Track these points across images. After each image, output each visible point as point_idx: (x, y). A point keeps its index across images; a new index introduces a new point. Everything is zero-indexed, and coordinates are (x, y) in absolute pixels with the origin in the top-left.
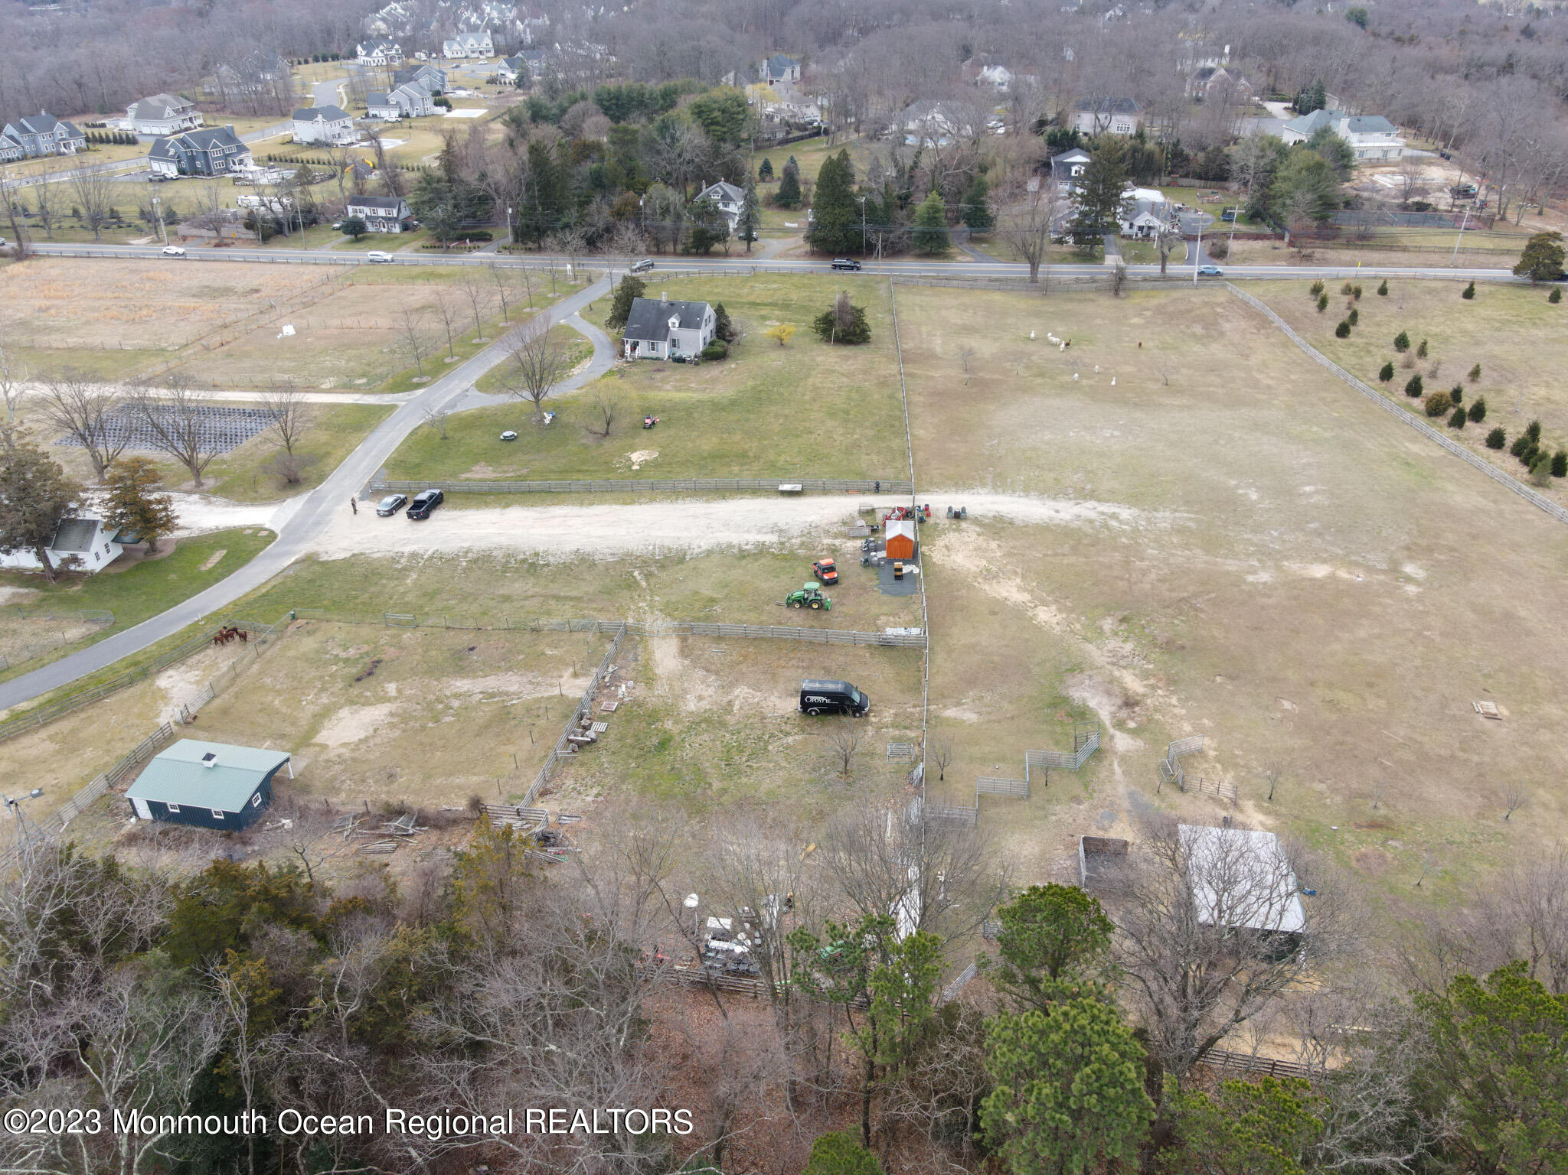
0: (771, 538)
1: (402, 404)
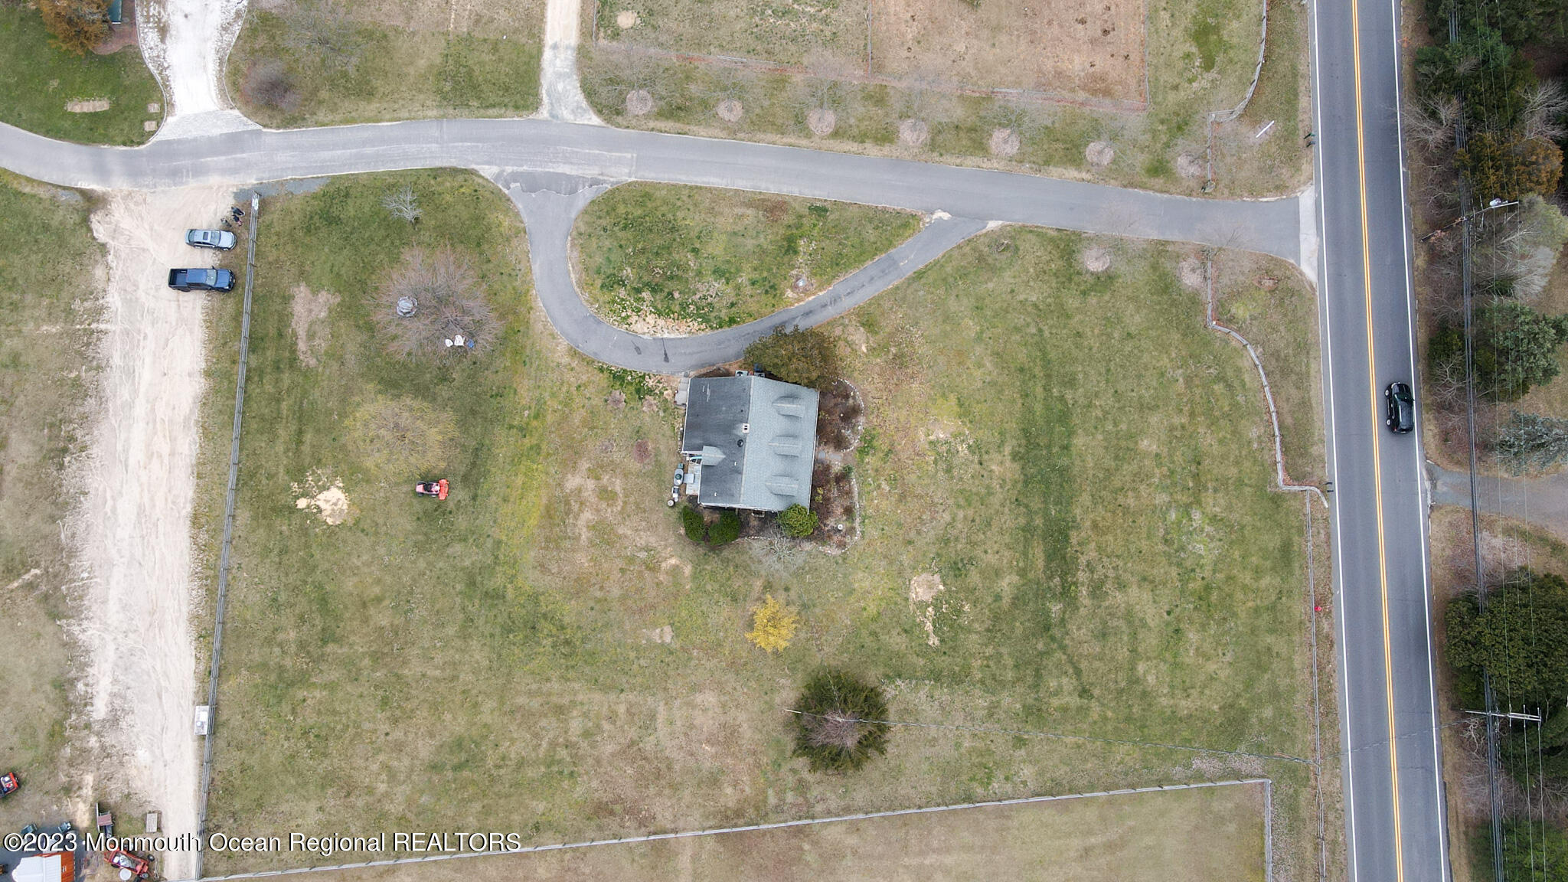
0: (99, 710)
1: (544, 113)
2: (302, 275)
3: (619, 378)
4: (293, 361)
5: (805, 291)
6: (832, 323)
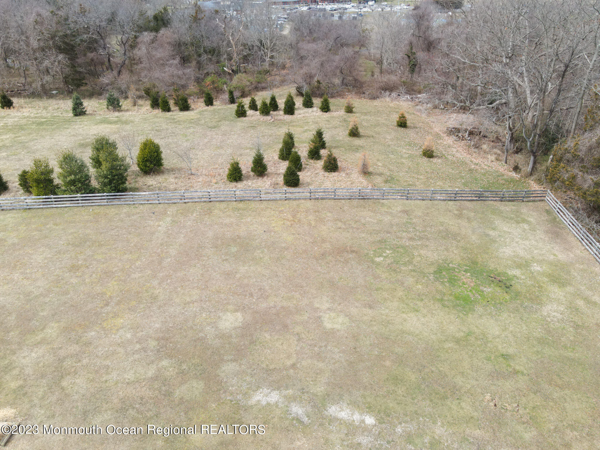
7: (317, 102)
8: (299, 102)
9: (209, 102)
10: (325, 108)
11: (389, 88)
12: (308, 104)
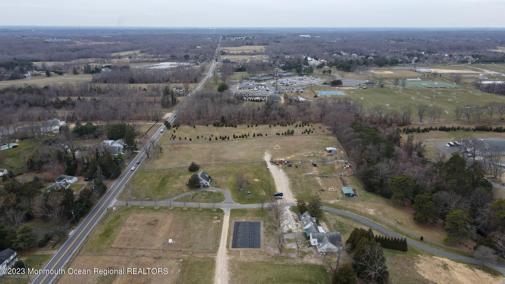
1: (230, 209)
2: (265, 196)
3: (218, 187)
4: (264, 190)
5: (192, 194)
6: (188, 192)
7: (307, 125)
8: (304, 125)
9: (289, 125)
10: (308, 126)
11: (318, 122)
12: (305, 125)
